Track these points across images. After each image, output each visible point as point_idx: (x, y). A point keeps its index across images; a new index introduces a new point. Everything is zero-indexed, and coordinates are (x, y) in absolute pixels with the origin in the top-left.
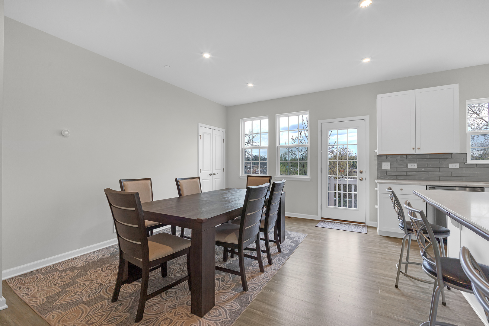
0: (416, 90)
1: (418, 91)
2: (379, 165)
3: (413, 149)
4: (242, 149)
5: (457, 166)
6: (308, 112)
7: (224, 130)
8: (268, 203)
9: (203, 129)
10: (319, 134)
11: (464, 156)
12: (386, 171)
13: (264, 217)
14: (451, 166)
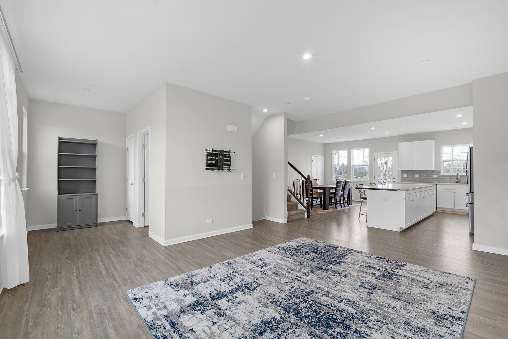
0: (415, 142)
1: (416, 142)
2: (402, 175)
3: (414, 168)
4: (333, 166)
5: (436, 176)
6: (368, 148)
7: (323, 156)
8: (344, 188)
9: (314, 157)
10: (374, 159)
11: (439, 172)
12: (405, 178)
13: (342, 193)
14: (434, 176)
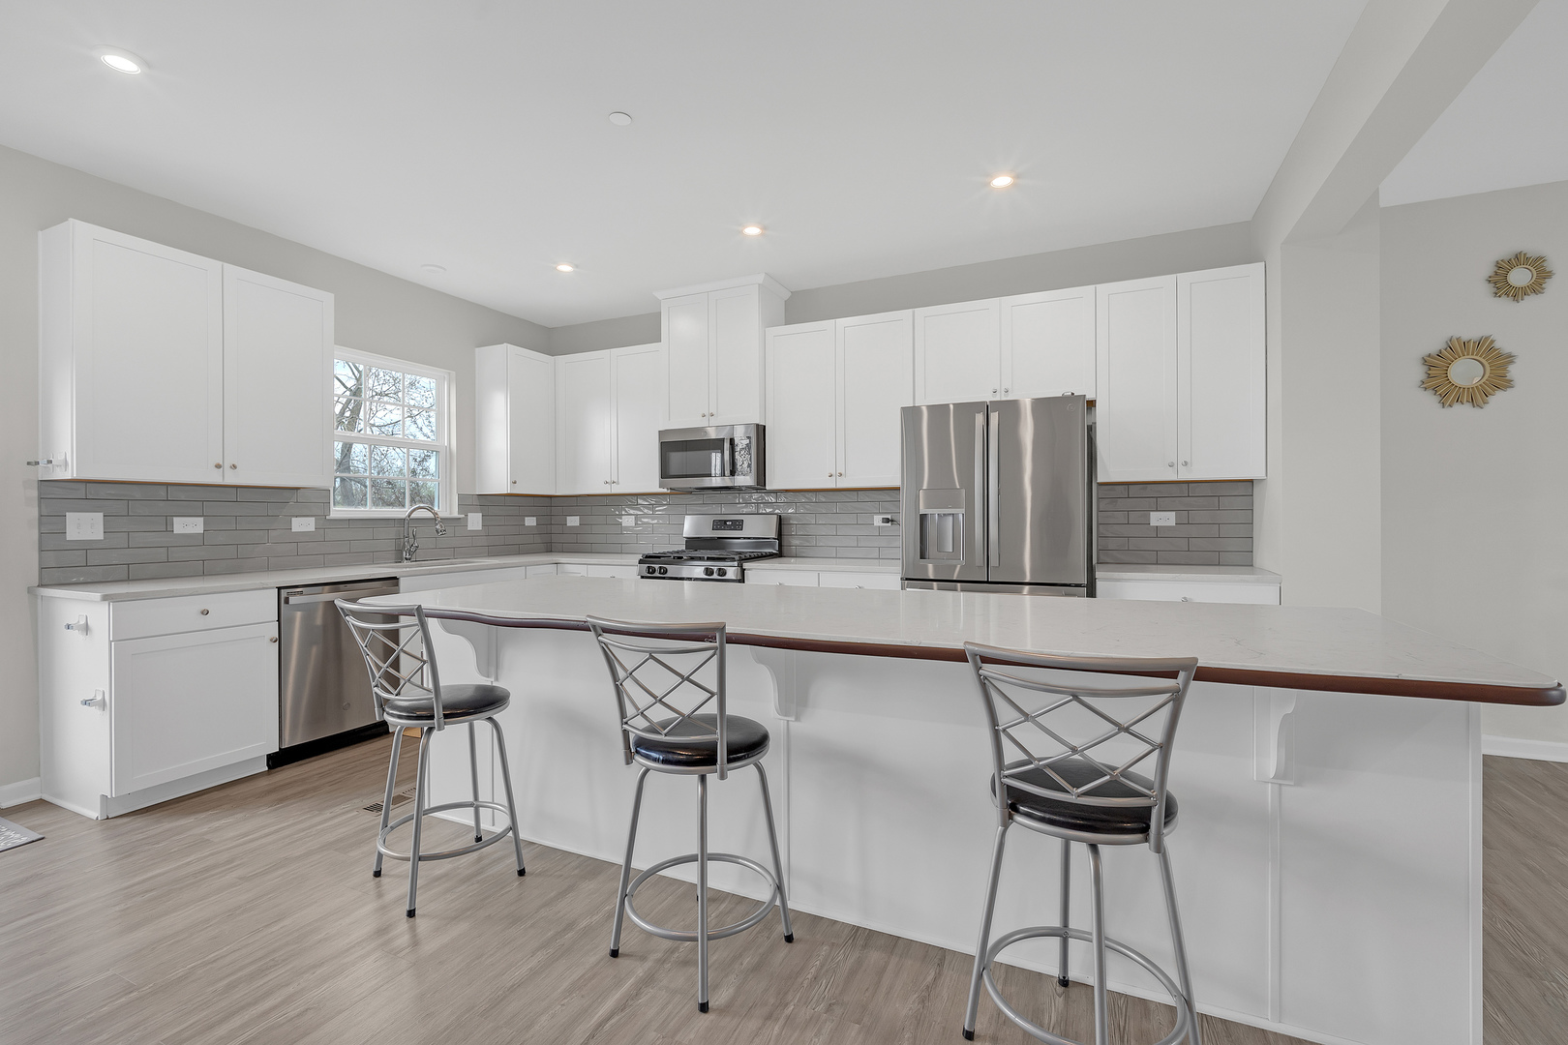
0: (225, 265)
3: (218, 466)
5: (310, 524)
11: (324, 497)
12: (83, 547)
14: (297, 525)
